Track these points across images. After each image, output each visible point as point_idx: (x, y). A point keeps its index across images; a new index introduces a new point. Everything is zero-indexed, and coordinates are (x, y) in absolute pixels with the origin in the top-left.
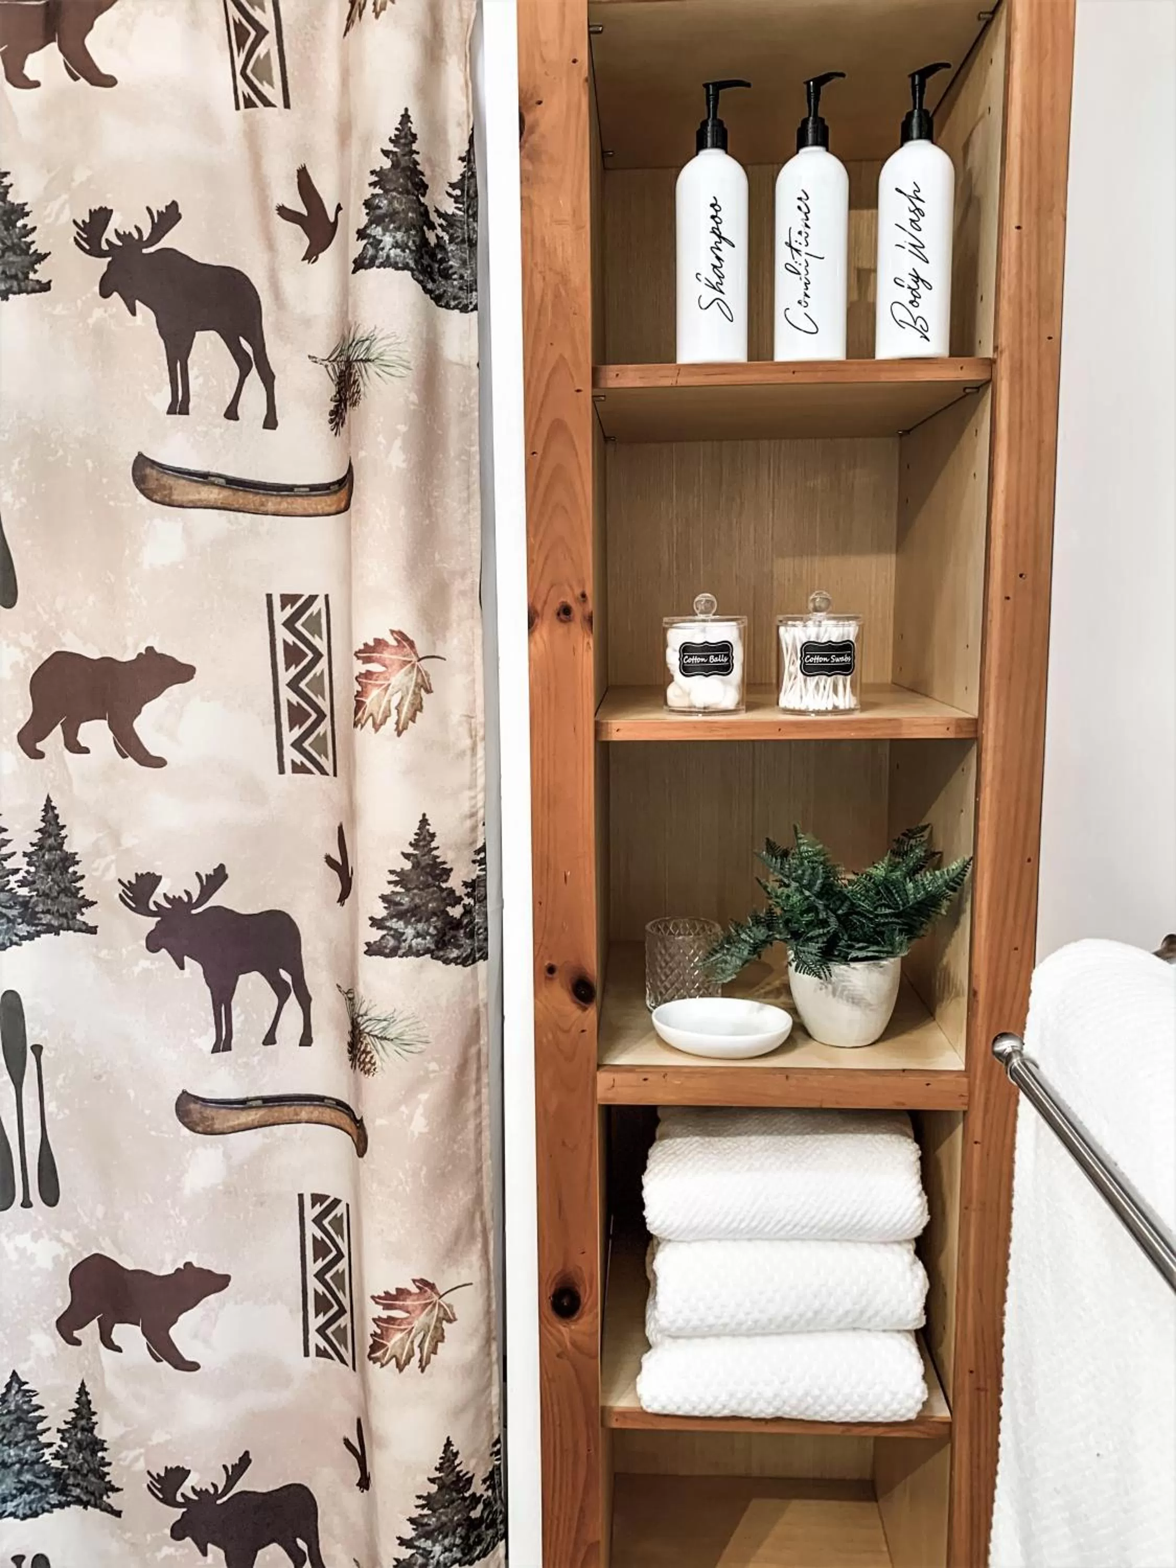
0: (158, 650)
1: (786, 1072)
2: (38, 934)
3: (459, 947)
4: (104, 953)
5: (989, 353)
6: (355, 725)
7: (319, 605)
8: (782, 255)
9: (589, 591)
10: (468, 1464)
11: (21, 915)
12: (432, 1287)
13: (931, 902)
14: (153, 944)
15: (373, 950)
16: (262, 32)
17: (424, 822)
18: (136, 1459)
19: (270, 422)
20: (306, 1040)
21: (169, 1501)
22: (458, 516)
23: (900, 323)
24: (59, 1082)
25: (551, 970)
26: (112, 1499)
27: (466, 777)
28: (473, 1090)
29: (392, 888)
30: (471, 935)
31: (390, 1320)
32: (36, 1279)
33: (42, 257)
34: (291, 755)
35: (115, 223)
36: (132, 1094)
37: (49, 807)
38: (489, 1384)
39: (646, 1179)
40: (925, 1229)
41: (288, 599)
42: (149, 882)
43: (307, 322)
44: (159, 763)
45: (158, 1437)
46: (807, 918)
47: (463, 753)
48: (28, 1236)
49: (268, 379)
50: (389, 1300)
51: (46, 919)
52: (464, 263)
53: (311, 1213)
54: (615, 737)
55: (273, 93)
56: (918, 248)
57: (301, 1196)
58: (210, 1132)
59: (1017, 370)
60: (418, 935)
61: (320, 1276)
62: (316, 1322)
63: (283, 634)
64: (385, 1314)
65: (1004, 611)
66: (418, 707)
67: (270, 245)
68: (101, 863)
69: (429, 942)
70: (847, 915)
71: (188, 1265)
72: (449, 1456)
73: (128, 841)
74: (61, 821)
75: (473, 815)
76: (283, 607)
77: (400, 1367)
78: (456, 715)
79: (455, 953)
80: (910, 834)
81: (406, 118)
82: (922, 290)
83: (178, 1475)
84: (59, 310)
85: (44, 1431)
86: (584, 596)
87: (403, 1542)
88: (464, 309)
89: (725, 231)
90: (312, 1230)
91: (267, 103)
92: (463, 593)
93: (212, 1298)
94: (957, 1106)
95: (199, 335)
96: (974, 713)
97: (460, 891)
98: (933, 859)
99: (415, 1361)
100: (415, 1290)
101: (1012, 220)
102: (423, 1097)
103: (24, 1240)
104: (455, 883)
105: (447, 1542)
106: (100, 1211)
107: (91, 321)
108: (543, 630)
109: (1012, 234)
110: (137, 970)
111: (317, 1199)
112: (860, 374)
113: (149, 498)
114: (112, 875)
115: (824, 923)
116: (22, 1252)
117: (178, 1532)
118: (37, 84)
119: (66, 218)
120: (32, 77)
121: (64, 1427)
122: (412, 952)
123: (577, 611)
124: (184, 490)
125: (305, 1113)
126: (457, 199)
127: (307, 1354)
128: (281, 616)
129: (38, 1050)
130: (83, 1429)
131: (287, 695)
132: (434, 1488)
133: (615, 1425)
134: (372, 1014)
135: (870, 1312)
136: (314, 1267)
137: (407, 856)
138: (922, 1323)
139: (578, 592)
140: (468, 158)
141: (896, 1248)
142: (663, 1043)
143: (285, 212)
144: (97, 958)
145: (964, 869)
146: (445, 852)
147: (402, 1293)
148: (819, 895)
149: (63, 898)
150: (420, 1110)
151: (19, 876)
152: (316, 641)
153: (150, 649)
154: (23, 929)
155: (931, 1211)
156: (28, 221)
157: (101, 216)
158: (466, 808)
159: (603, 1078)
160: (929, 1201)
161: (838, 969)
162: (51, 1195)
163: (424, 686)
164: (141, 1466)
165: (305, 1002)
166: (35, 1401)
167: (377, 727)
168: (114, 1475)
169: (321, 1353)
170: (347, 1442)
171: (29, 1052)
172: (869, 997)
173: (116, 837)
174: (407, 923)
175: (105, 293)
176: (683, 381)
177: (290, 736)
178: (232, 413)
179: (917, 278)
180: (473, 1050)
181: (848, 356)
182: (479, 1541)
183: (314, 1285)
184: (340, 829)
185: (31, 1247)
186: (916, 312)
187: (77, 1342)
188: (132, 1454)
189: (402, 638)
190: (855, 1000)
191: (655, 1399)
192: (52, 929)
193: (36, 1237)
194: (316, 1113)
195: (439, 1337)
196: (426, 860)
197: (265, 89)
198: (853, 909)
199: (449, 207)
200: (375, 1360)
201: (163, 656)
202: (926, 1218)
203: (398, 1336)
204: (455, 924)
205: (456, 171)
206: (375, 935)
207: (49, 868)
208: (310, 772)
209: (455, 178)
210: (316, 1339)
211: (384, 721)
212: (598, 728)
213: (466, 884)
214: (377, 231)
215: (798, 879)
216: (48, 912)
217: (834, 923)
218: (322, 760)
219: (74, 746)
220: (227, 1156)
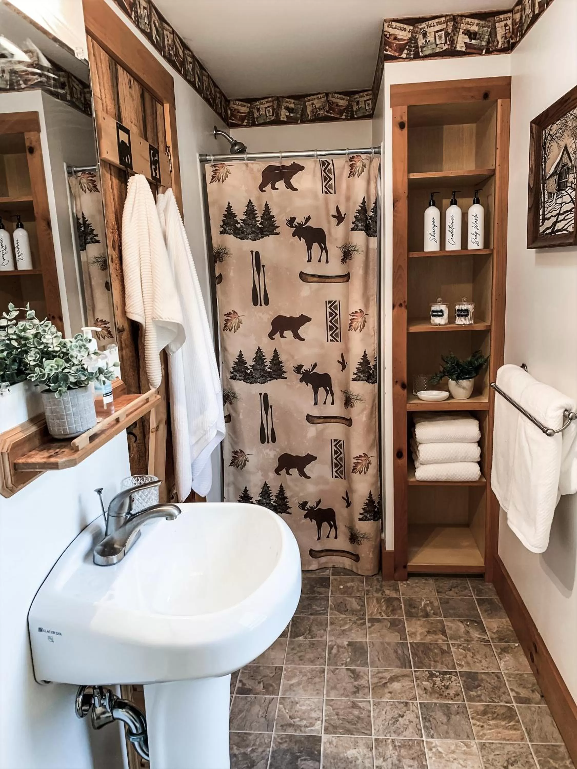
0: (304, 315)
1: (449, 403)
2: (272, 380)
3: (371, 380)
4: (289, 383)
5: (492, 248)
6: (349, 330)
7: (337, 303)
8: (447, 228)
9: (406, 300)
10: (375, 498)
11: (268, 376)
12: (367, 455)
13: (481, 366)
14: (301, 381)
15: (354, 380)
16: (331, 179)
17: (365, 351)
18: (295, 500)
19: (327, 262)
20: (333, 403)
21: (304, 509)
22: (372, 282)
23: (473, 242)
24: (276, 414)
25: (397, 382)
26: (289, 510)
27: (373, 341)
28: (374, 412)
29: (358, 366)
30: (374, 377)
31: (358, 462)
32: (270, 460)
33: (277, 227)
34: (330, 337)
35: (297, 221)
36: (295, 415)
37: (275, 351)
38: (377, 481)
39: (416, 430)
40: (480, 439)
41: (330, 302)
42: (300, 367)
43: (336, 239)
44: (304, 340)
45: (301, 494)
46: (453, 370)
47: (372, 336)
48: (268, 450)
49: (327, 252)
50: (358, 458)
51: (274, 376)
52: (374, 226)
53: (334, 444)
54: (411, 331)
55: (332, 191)
56: (476, 227)
57: (331, 440)
58: (313, 423)
59: (498, 252)
60: (364, 376)
61: (336, 459)
62: (335, 470)
63: (329, 310)
64: (356, 461)
65: (496, 302)
66: (364, 326)
67: (329, 222)
68: (288, 363)
69: (366, 378)
70: (462, 369)
71: (308, 454)
72: (370, 495)
73: (296, 358)
74: (278, 354)
75: (374, 350)
76: (329, 304)
77: (360, 473)
78: (371, 327)
79: (371, 381)
80: (476, 352)
81: (364, 198)
82: (478, 235)
83: (305, 503)
84: (282, 239)
85: (272, 496)
86: (405, 301)
87: (361, 514)
88: (374, 237)
89: (435, 224)
90: (334, 448)
91: (331, 193)
92: (372, 300)
93: (313, 462)
94: (487, 409)
95: (314, 244)
96: (490, 324)
97: (372, 367)
98: (481, 357)
99: (363, 472)
100: (363, 456)
101: (496, 222)
102: (365, 412)
103: (267, 451)
104: (371, 365)
105: (371, 514)
106: (286, 443)
107: (290, 242)
108: (396, 309)
109: (496, 225)
110: (297, 387)
111: (335, 440)
112: (464, 253)
113: (303, 281)
114: (292, 366)
115: (457, 371)
116: (267, 453)
117: (306, 516)
118: (278, 189)
119: (284, 218)
120: (277, 188)
121: (276, 495)
122: (362, 380)
123: (403, 304)
124: (310, 279)
125: (332, 420)
126: (373, 212)
127: (333, 477)
128: (328, 306)
129: (271, 407)
130: (281, 495)
131: (329, 324)
132: (368, 501)
133: (410, 484)
134: (354, 394)
135: (468, 456)
136: (334, 457)
137: (362, 359)
138: (480, 460)
139: (404, 300)
140: (375, 203)
141: (474, 444)
142: (419, 399)
143: (333, 216)
144: (287, 385)
145: (488, 357)
146: (369, 358)
147: (361, 456)
148: (456, 365)
149: (278, 371)
150: (364, 415)
151: (268, 367)
152: (336, 311)
153: (302, 315)
154: (268, 379)
155: (481, 435)
156: (274, 219)
157: (293, 219)
158: (373, 349)
159: (408, 405)
160: (481, 433)
161: (460, 381)
162: (274, 440)
163: (365, 321)
164: (297, 501)
165: (332, 394)
166: (270, 489)
167: (355, 330)
168: (289, 504)
169: (336, 477)
170: (343, 498)
171: (269, 408)
172: (467, 387)
173: (293, 357)
174: (362, 374)
175: (294, 235)
176: (427, 255)
177: (330, 333)
178: (320, 261)
179: (477, 233)
180: (374, 403)
181: (462, 249)
182: (376, 517)
183: (334, 461)
184: (342, 354)
185: (269, 453)
186: (476, 240)
187: (280, 474)
188: (294, 499)
189: (361, 311)
190: (464, 388)
191: (420, 476)
192: (275, 378)
193: (270, 450)
194: (335, 420)
195: (368, 467)
196: (366, 360)
197: (331, 190)
198: (464, 368)
199: (371, 214)
200: (354, 473)
201: (305, 316)
202: (480, 436)
203: (360, 466)
204: (370, 374)
205: (372, 206)
206: (355, 376)
207: (275, 365)
208: (334, 341)
209: (372, 208)
210: (335, 474)
211: (357, 329)
212: (408, 329)
213: (373, 366)
214: (357, 223)
215: (451, 362)
216: (275, 374)
217: (459, 371)
218: (337, 339)
219: (282, 336)
220: (316, 429)
